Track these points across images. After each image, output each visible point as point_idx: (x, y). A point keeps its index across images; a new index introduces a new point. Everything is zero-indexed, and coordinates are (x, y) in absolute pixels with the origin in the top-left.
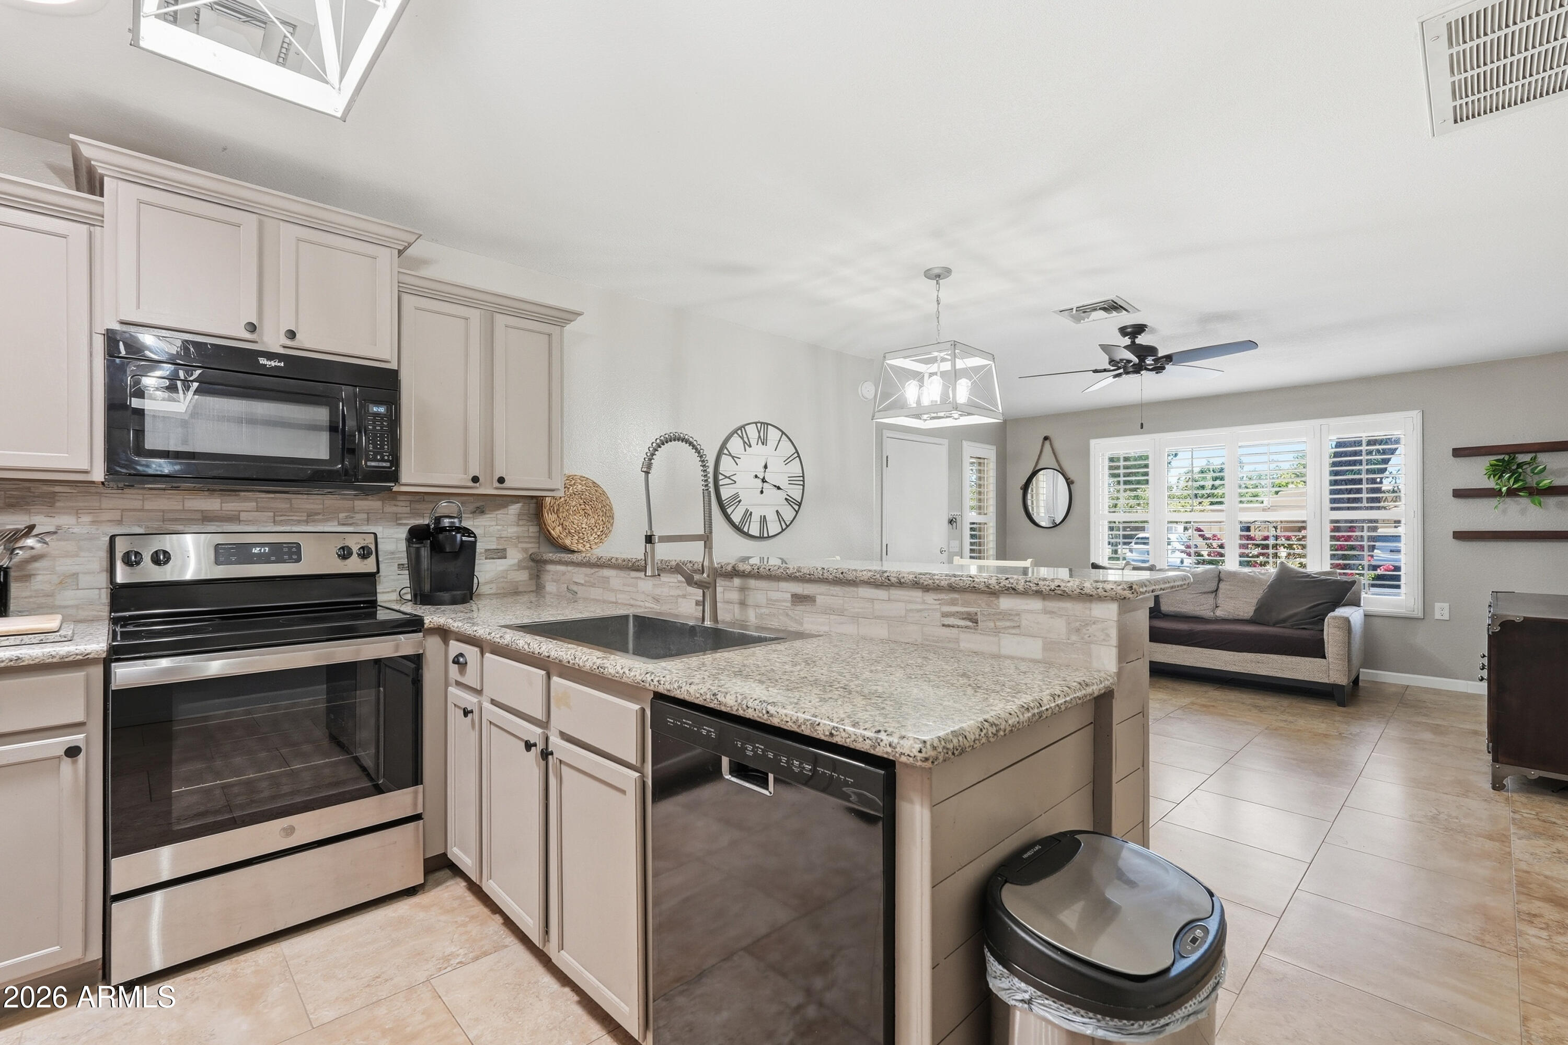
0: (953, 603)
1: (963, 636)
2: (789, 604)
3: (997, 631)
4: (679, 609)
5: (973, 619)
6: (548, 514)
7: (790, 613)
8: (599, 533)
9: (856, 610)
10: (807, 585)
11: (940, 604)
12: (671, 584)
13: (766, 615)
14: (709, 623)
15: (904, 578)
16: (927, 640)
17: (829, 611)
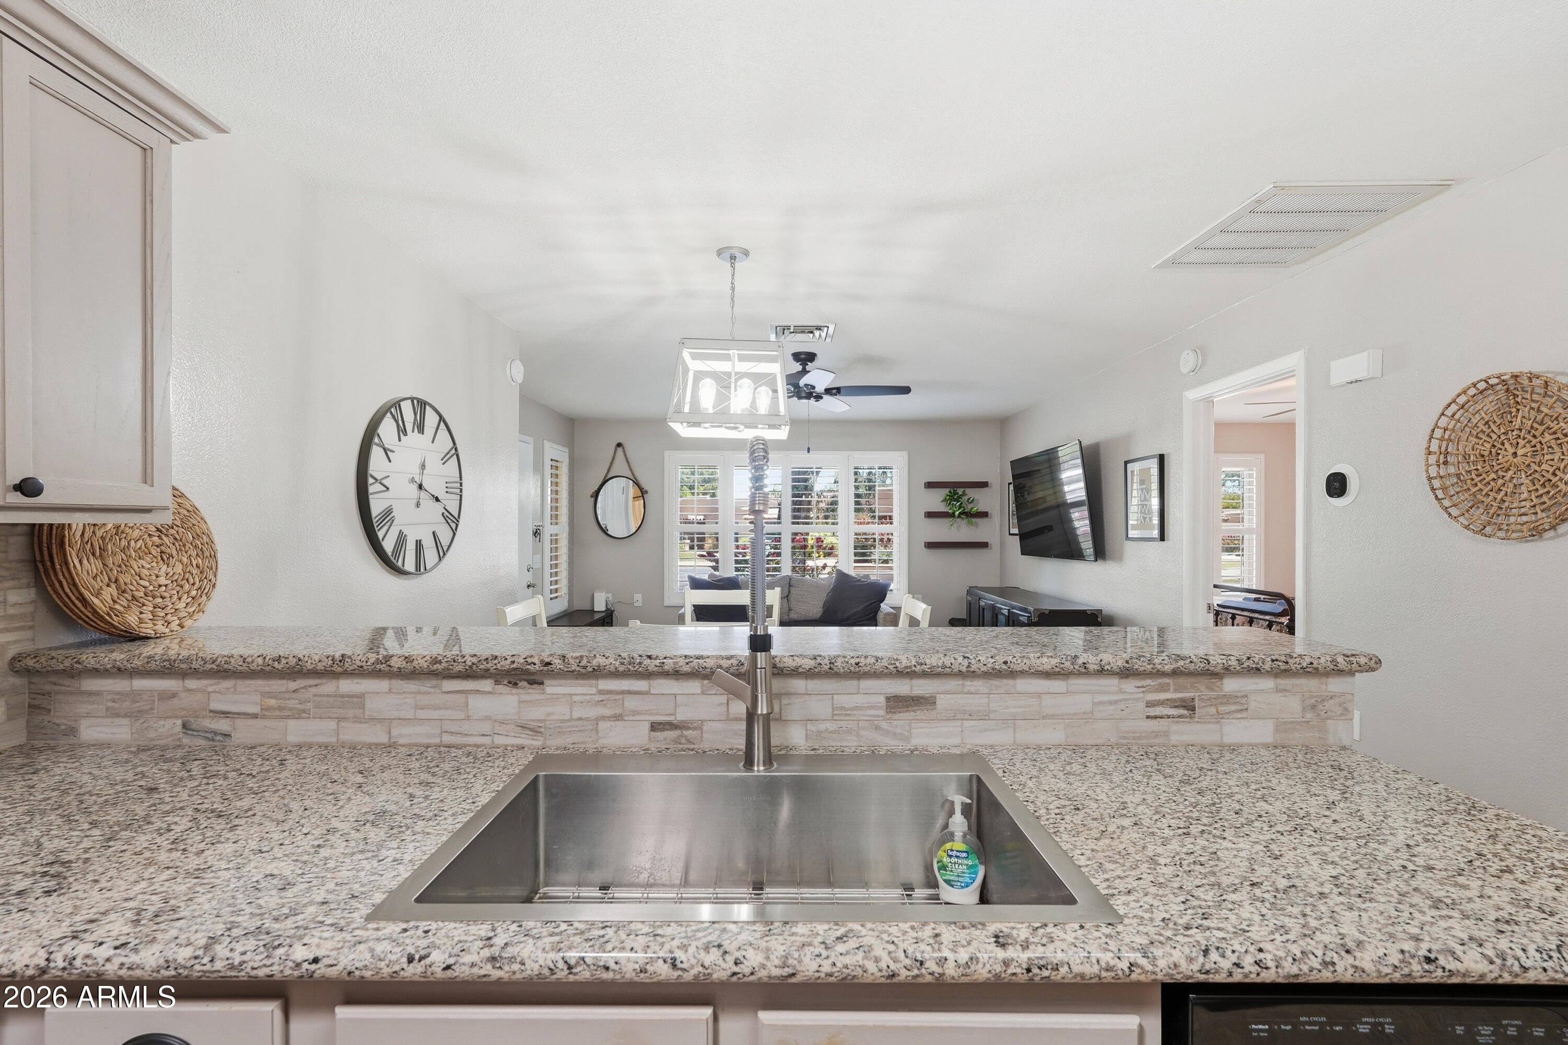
0: (1163, 689)
1: (1175, 728)
2: (882, 712)
3: (1219, 717)
4: (600, 741)
5: (1188, 705)
6: (80, 561)
7: (884, 725)
8: (194, 593)
9: (1013, 710)
10: (917, 682)
11: (1143, 692)
12: (576, 698)
13: (831, 732)
14: (762, 768)
15: (1109, 664)
16: (1125, 738)
17: (960, 715)
